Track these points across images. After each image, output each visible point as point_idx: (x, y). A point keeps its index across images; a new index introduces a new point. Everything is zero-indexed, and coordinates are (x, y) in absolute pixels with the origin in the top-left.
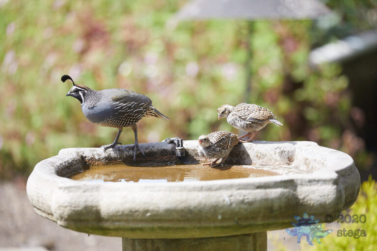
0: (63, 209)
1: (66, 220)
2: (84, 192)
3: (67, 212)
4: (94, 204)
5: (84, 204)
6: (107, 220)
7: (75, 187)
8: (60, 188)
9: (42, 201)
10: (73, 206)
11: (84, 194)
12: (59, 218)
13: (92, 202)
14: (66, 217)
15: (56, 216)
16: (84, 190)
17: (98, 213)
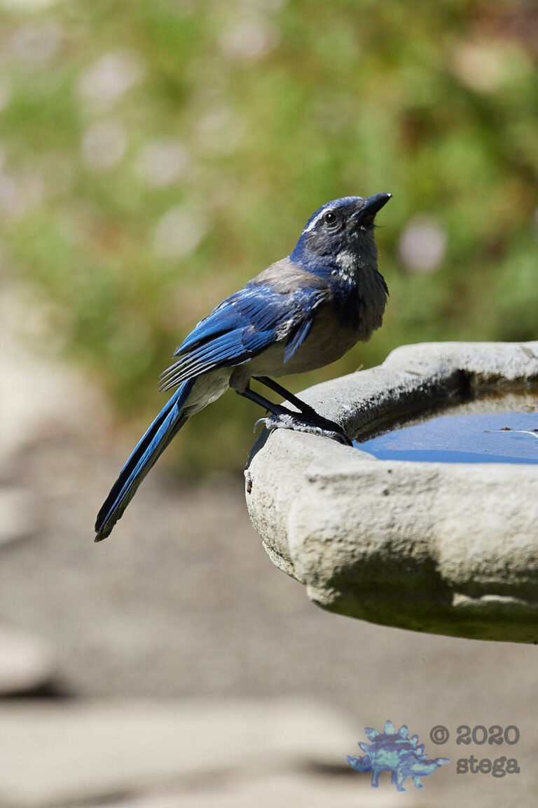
0: (318, 547)
1: (330, 584)
2: (386, 493)
3: (331, 560)
4: (418, 532)
5: (385, 532)
6: (463, 588)
7: (354, 477)
8: (312, 481)
9: (271, 522)
10: (351, 538)
11: (386, 499)
12: (310, 579)
13: (410, 525)
14: (329, 574)
15: (300, 570)
16: (385, 487)
17: (430, 563)
